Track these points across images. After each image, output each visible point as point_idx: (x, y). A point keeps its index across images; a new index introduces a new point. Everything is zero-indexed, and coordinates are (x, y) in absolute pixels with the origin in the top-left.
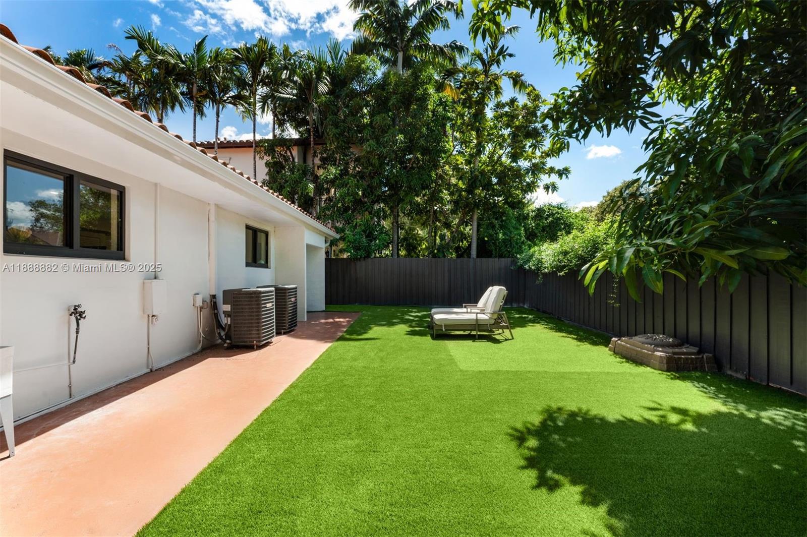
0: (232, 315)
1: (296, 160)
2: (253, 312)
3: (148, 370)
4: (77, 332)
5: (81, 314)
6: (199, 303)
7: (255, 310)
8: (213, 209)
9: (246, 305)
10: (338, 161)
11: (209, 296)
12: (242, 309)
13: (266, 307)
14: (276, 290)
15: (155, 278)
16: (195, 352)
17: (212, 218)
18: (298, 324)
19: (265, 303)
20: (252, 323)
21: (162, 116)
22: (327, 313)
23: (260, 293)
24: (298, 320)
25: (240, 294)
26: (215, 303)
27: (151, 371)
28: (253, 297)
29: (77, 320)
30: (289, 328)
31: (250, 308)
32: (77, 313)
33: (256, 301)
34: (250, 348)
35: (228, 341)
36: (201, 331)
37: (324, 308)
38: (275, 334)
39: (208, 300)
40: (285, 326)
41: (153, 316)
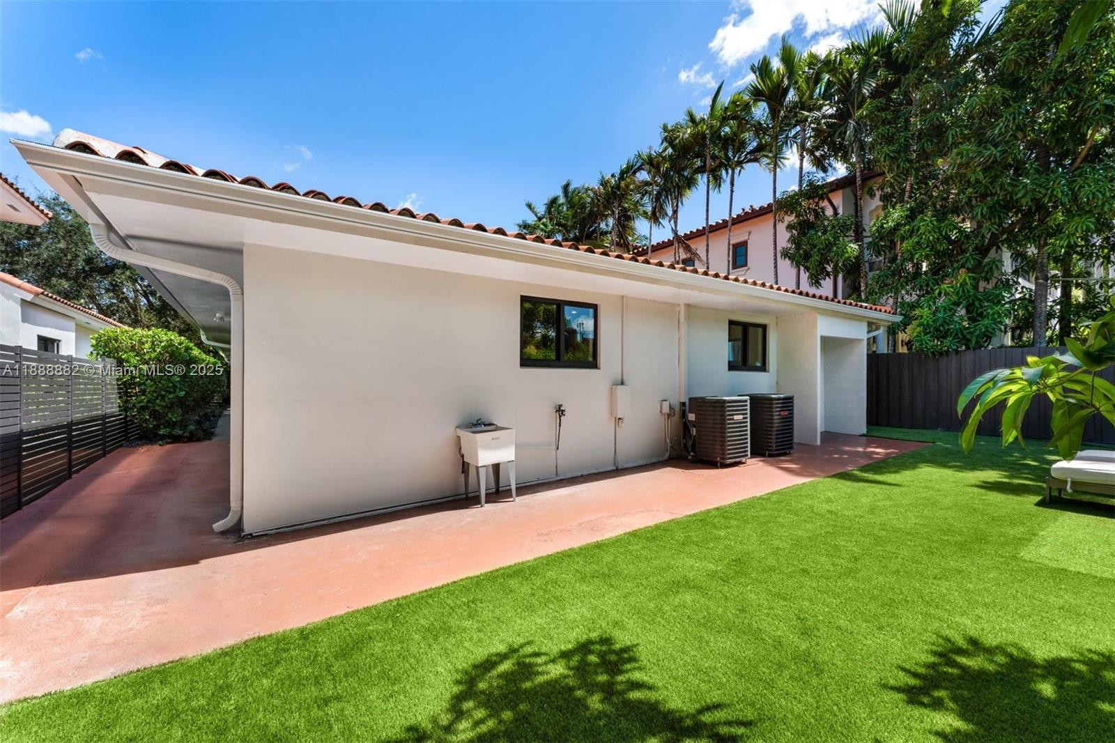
0: (697, 425)
1: (840, 211)
2: (716, 424)
3: (615, 468)
4: (560, 426)
5: (563, 411)
6: (666, 409)
7: (718, 421)
8: (682, 308)
9: (710, 415)
10: (907, 194)
11: (678, 404)
12: (706, 419)
13: (733, 419)
14: (751, 399)
15: (622, 384)
16: (662, 459)
17: (682, 320)
18: (795, 447)
19: (733, 415)
20: (715, 436)
21: (677, 205)
22: (869, 438)
23: (725, 401)
24: (796, 440)
25: (704, 402)
26: (684, 411)
27: (617, 469)
28: (716, 407)
29: (560, 416)
30: (776, 450)
31: (714, 420)
32: (560, 411)
33: (720, 411)
34: (712, 464)
35: (692, 454)
36: (668, 441)
37: (864, 431)
38: (749, 453)
39: (677, 409)
40: (771, 446)
41: (620, 419)
